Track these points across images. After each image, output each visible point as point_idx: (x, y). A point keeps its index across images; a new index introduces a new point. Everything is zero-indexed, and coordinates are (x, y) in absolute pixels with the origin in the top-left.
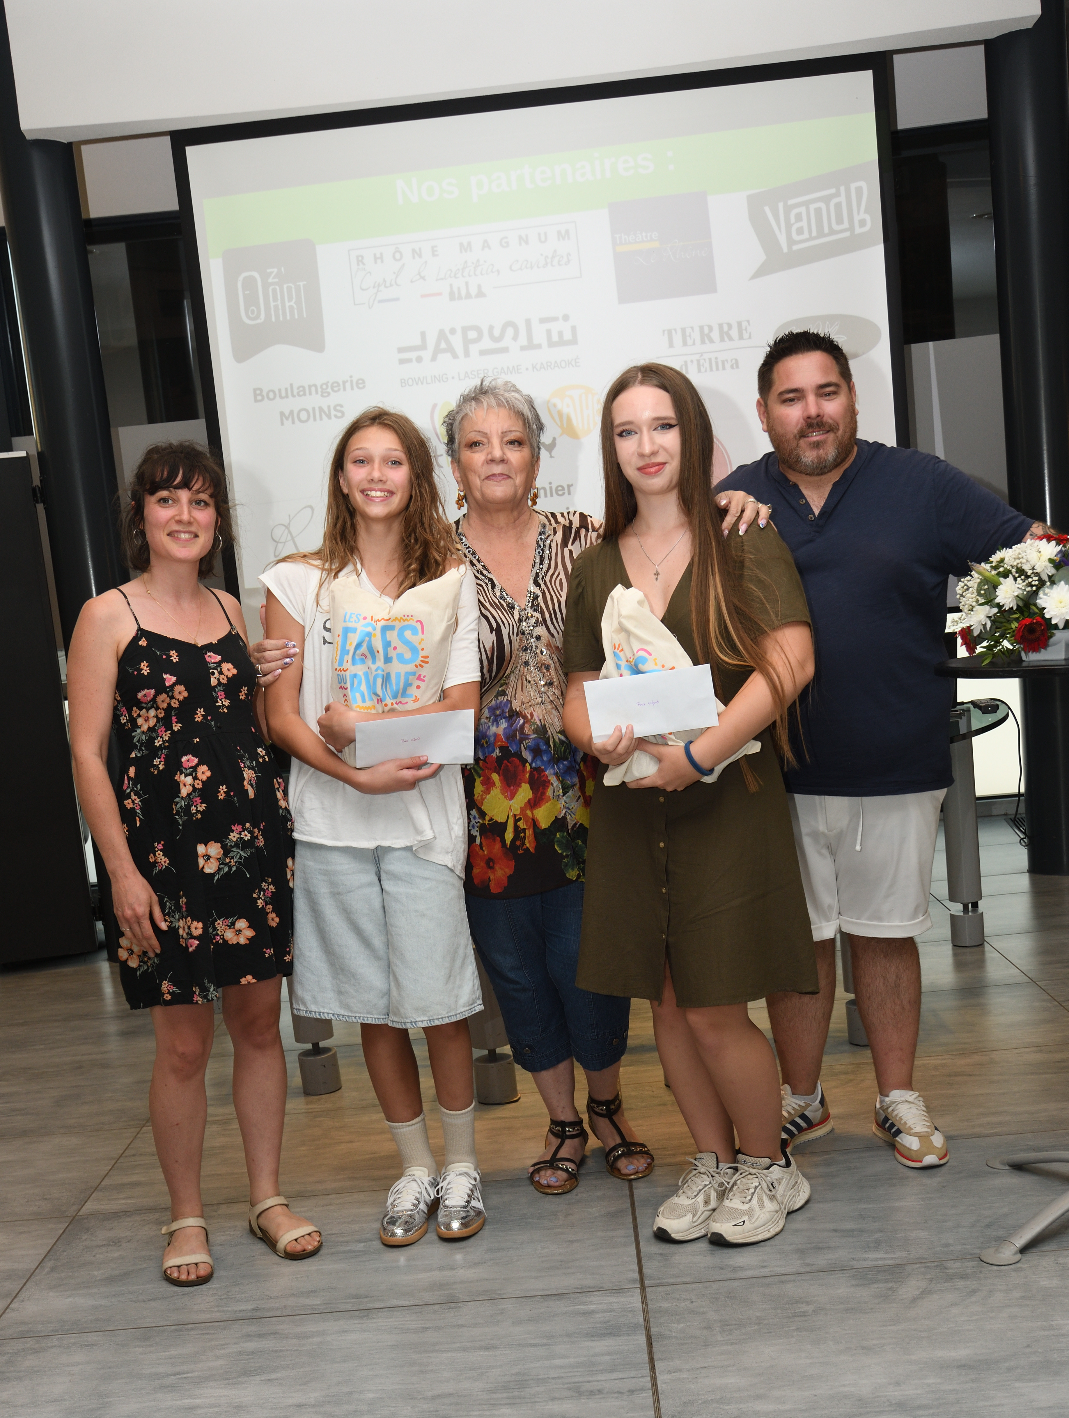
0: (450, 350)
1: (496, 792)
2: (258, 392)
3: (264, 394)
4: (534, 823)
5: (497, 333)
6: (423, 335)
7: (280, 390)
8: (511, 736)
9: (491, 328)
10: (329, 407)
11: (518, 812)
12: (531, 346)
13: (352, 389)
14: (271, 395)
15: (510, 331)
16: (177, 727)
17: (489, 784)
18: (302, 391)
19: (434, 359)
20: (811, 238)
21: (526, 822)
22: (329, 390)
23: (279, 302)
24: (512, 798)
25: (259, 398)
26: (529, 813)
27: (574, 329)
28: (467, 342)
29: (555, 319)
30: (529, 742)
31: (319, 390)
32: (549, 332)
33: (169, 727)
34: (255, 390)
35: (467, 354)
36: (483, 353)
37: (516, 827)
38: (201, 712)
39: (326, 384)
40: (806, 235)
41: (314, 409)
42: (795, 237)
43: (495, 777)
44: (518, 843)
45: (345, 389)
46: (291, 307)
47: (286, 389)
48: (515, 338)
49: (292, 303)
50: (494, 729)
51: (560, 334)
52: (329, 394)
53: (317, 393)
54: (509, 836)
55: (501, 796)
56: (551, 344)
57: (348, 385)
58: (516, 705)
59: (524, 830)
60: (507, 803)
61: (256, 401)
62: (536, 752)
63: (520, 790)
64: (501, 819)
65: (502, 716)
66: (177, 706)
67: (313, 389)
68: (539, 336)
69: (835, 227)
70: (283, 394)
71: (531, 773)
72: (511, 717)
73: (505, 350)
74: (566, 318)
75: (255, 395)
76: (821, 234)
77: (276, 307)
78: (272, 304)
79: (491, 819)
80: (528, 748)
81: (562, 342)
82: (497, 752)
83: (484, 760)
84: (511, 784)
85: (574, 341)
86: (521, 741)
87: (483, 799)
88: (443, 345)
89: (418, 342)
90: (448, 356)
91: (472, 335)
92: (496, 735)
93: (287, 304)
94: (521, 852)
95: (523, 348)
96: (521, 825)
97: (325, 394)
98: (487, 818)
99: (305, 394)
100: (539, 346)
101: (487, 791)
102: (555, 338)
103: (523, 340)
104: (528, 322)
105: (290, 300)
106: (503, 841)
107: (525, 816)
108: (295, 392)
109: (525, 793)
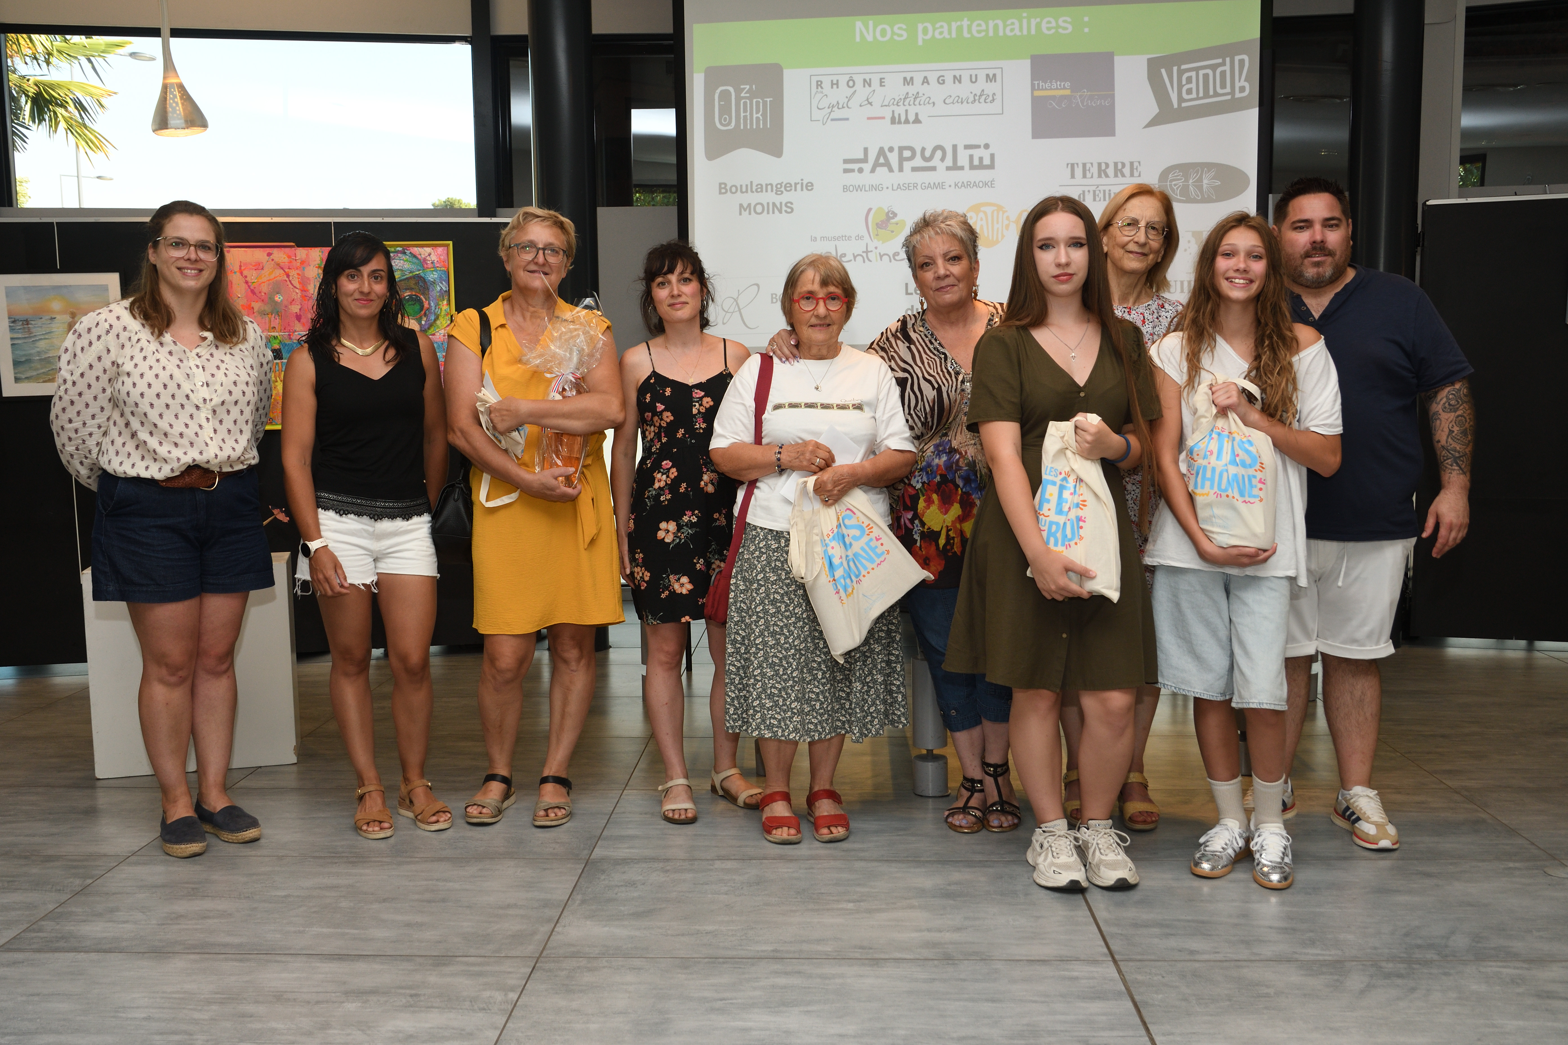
0: (887, 164)
1: (934, 508)
2: (723, 186)
3: (728, 188)
4: (962, 533)
5: (928, 154)
6: (866, 150)
7: (741, 186)
8: (949, 466)
9: (923, 150)
10: (781, 203)
11: (949, 524)
12: (955, 167)
13: (802, 190)
14: (734, 189)
15: (939, 154)
16: (664, 440)
17: (929, 502)
18: (760, 188)
19: (873, 171)
20: (1198, 98)
21: (955, 532)
22: (783, 189)
23: (748, 114)
24: (946, 513)
25: (723, 191)
26: (958, 526)
27: (992, 156)
28: (902, 160)
29: (978, 147)
30: (962, 473)
31: (774, 188)
32: (971, 157)
33: (660, 440)
34: (720, 184)
35: (901, 169)
36: (914, 169)
37: (948, 535)
38: (682, 431)
39: (781, 184)
40: (1194, 95)
41: (768, 204)
42: (1185, 96)
43: (935, 497)
44: (948, 547)
45: (796, 190)
46: (758, 118)
47: (747, 186)
48: (943, 159)
49: (759, 115)
50: (936, 461)
51: (981, 159)
52: (782, 192)
53: (772, 191)
54: (942, 541)
55: (937, 511)
56: (972, 167)
57: (799, 187)
58: (955, 444)
59: (953, 538)
60: (942, 517)
61: (720, 193)
62: (967, 480)
63: (953, 508)
64: (936, 528)
65: (944, 451)
66: (665, 425)
67: (769, 187)
68: (963, 160)
69: (1219, 90)
70: (744, 190)
71: (961, 495)
72: (950, 452)
73: (934, 169)
74: (987, 146)
75: (720, 188)
76: (1206, 95)
77: (745, 117)
78: (742, 114)
79: (929, 528)
80: (960, 477)
81: (981, 166)
82: (938, 478)
83: (928, 484)
84: (946, 504)
85: (991, 166)
86: (956, 471)
87: (924, 513)
88: (882, 160)
89: (862, 156)
90: (885, 169)
91: (907, 153)
92: (938, 466)
93: (755, 116)
94: (950, 554)
95: (948, 169)
96: (951, 534)
97: (779, 192)
98: (926, 527)
99: (762, 191)
100: (962, 168)
101: (928, 507)
102: (976, 162)
103: (949, 162)
104: (955, 147)
105: (757, 112)
106: (937, 545)
107: (955, 527)
108: (754, 188)
109: (956, 510)
